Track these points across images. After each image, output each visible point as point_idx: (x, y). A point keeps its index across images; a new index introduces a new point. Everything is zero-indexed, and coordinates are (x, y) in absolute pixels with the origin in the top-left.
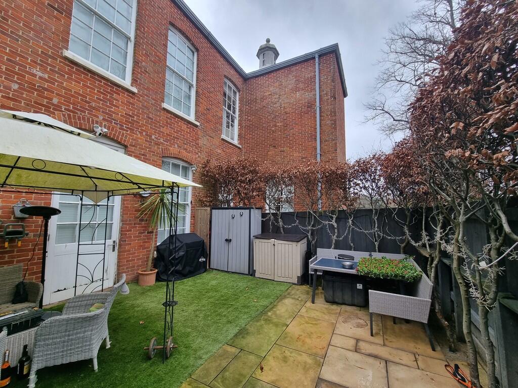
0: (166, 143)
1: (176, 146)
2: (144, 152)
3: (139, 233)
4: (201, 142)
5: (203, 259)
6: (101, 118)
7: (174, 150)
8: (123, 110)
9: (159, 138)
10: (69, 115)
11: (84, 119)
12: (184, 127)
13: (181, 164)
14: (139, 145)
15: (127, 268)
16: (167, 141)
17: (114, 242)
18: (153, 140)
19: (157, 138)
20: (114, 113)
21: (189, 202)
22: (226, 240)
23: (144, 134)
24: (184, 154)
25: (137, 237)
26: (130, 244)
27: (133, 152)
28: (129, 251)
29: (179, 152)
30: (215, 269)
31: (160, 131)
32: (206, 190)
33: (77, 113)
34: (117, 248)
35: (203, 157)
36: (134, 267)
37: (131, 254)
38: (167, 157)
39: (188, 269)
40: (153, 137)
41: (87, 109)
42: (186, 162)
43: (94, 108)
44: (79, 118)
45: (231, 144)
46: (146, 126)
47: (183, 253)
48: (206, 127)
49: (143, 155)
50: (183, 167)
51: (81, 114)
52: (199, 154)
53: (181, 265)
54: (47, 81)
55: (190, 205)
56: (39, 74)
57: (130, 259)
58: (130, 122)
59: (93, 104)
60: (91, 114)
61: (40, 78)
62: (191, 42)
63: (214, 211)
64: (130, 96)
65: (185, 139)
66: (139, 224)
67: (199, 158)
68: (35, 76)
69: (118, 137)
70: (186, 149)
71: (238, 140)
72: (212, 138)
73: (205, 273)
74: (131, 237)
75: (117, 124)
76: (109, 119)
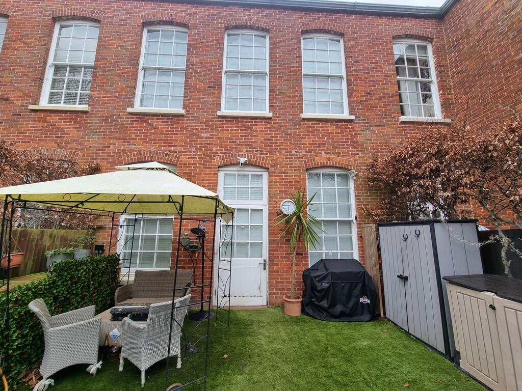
0: (309, 154)
1: (323, 153)
2: (285, 170)
3: (286, 254)
4: (360, 139)
5: (367, 300)
6: (244, 150)
7: (321, 158)
8: (261, 137)
9: (300, 151)
10: (223, 156)
11: (232, 155)
12: (332, 128)
13: (335, 172)
14: (279, 164)
15: (276, 290)
16: (310, 151)
17: (265, 261)
18: (294, 155)
19: (298, 152)
20: (254, 142)
21: (353, 218)
22: (400, 277)
23: (284, 152)
24: (336, 159)
25: (284, 257)
26: (278, 265)
27: (274, 172)
28: (278, 272)
29: (329, 159)
30: (392, 322)
31: (301, 144)
32: (380, 199)
33: (228, 153)
34: (267, 267)
35: (367, 157)
36: (284, 289)
37: (279, 275)
38: (312, 168)
39: (339, 309)
40: (294, 152)
41: (234, 148)
42: (341, 168)
43: (238, 145)
44: (229, 157)
45: (432, 123)
46: (285, 143)
47: (327, 285)
48: (368, 116)
49: (284, 173)
50: (338, 175)
51: (230, 153)
52: (360, 153)
53: (327, 300)
54: (209, 138)
55: (355, 221)
56: (205, 135)
57: (279, 280)
58: (269, 146)
59: (238, 142)
60: (238, 150)
61: (206, 138)
62: (332, 32)
63: (381, 228)
64: (267, 122)
65: (335, 142)
66: (285, 244)
67: (360, 160)
68: (202, 138)
69: (259, 162)
70: (338, 154)
71: (442, 112)
72: (381, 126)
73: (371, 323)
74: (278, 257)
75: (257, 151)
76: (251, 148)
